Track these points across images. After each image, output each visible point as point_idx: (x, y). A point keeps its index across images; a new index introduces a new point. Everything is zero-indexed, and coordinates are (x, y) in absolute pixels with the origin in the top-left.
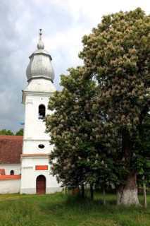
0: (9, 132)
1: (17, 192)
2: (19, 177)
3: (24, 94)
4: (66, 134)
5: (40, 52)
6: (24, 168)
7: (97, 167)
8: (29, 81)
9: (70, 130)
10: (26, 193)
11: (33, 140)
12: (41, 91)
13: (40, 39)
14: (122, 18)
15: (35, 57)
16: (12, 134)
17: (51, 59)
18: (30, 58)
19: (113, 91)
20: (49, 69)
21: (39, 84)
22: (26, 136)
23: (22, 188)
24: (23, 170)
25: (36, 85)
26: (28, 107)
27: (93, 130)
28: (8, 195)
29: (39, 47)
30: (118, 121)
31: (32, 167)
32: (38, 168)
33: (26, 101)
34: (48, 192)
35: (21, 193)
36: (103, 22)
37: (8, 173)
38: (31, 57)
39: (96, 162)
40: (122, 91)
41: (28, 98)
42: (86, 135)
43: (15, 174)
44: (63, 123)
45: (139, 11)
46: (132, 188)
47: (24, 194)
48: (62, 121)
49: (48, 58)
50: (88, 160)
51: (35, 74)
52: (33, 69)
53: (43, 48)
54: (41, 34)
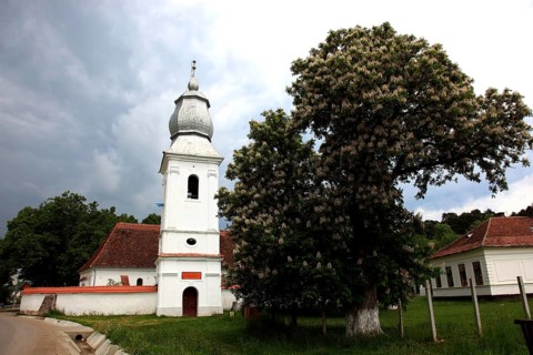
0: (132, 217)
1: (151, 312)
2: (155, 289)
3: (166, 157)
4: (265, 219)
5: (192, 94)
6: (164, 275)
7: (320, 273)
8: (174, 138)
9: (268, 212)
10: (166, 314)
11: (178, 232)
12: (193, 153)
13: (193, 76)
14: (362, 34)
15: (184, 101)
16: (136, 221)
17: (208, 106)
18: (176, 102)
19: (362, 144)
20: (206, 121)
21: (190, 143)
22: (166, 224)
23: (160, 306)
24: (161, 278)
25: (185, 144)
26: (171, 178)
27: (316, 209)
28: (137, 317)
29: (191, 88)
30: (364, 196)
31: (175, 275)
32: (186, 275)
33: (169, 169)
34: (201, 313)
35: (159, 314)
36: (329, 40)
37: (133, 282)
38: (179, 102)
39: (319, 265)
40: (380, 144)
41: (172, 164)
42: (298, 221)
43: (144, 284)
44: (257, 199)
45: (386, 26)
46: (371, 307)
47: (163, 317)
48: (257, 195)
49: (205, 105)
50: (305, 264)
51: (184, 127)
52: (181, 118)
53: (197, 89)
54: (194, 68)
